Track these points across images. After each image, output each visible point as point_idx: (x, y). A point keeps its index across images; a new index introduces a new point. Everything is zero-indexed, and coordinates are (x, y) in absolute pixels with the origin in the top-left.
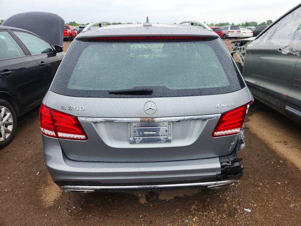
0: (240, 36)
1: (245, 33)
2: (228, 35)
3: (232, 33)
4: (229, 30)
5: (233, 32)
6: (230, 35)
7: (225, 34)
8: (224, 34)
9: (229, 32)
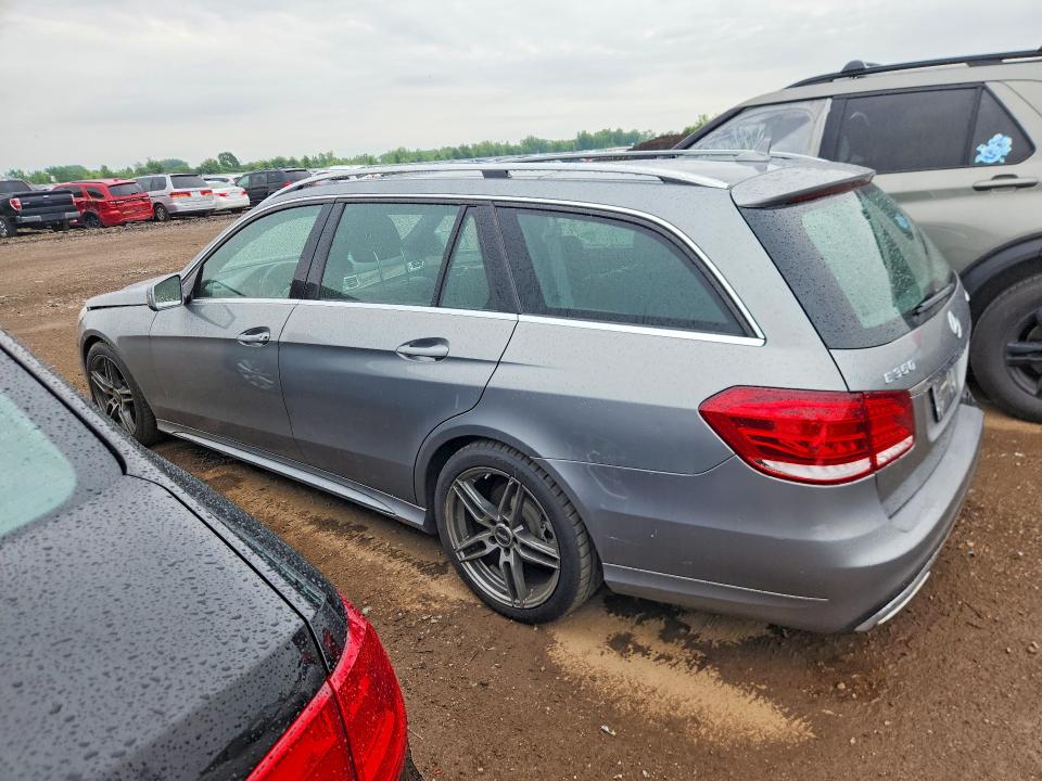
0: (216, 205)
1: (222, 195)
2: (174, 207)
3: (185, 197)
4: (170, 188)
5: (188, 194)
6: (181, 205)
7: (158, 203)
8: (157, 205)
9: (172, 194)
